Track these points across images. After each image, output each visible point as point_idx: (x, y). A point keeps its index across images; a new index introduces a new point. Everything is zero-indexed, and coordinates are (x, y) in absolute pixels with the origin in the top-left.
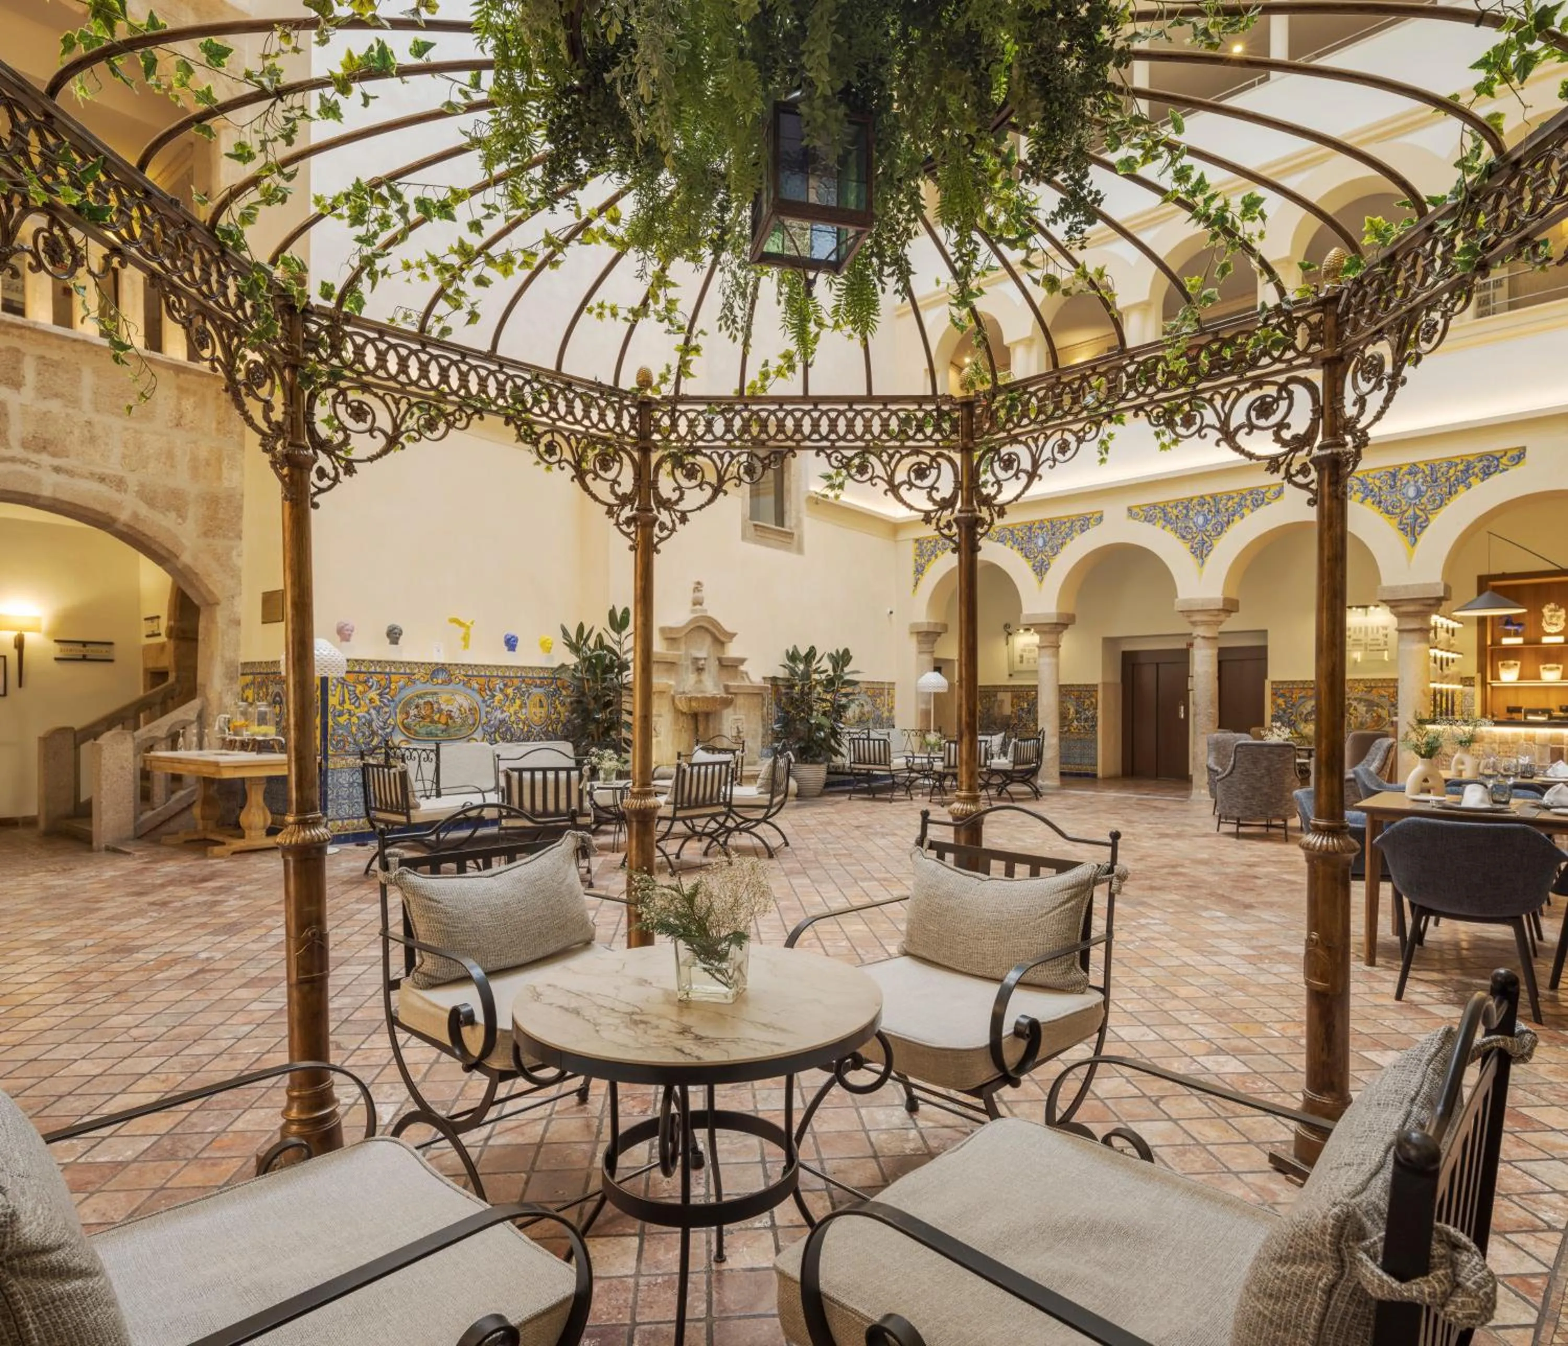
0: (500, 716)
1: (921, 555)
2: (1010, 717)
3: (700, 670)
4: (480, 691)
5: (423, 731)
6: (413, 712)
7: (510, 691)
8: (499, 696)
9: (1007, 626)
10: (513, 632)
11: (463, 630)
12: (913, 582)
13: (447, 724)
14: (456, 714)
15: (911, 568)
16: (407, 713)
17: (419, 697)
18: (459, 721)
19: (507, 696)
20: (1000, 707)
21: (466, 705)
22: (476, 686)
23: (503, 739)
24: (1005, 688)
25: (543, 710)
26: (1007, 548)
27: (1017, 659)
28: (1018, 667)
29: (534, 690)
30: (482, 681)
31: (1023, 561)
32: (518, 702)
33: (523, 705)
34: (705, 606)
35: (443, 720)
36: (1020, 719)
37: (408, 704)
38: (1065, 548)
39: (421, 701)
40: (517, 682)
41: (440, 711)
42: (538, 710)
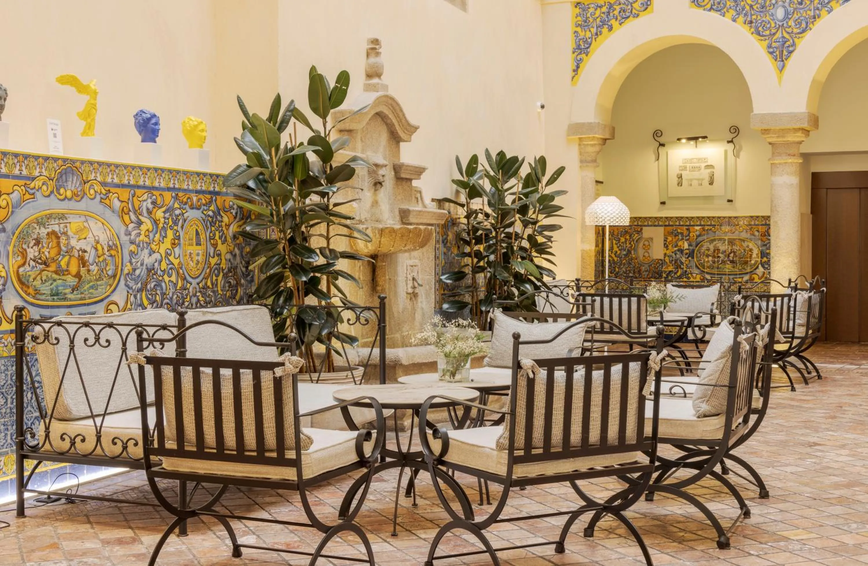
0: (149, 261)
1: (585, 24)
2: (662, 262)
3: (378, 184)
4: (123, 213)
5: (46, 289)
6: (32, 253)
7: (159, 214)
8: (147, 224)
9: (657, 134)
10: (150, 108)
11: (85, 98)
12: (571, 65)
13: (78, 275)
14: (90, 256)
15: (570, 44)
16: (24, 254)
17: (40, 223)
18: (94, 268)
19: (155, 222)
20: (647, 248)
21: (103, 238)
22: (117, 204)
23: (152, 302)
24: (655, 222)
25: (200, 250)
26: (727, 20)
27: (673, 180)
28: (674, 191)
29: (192, 214)
30: (125, 194)
31: (753, 39)
32: (170, 234)
33: (176, 242)
34: (385, 79)
35: (73, 269)
36: (678, 265)
37: (23, 238)
38: (819, 23)
39: (44, 232)
40: (168, 196)
41: (69, 251)
42: (195, 249)
